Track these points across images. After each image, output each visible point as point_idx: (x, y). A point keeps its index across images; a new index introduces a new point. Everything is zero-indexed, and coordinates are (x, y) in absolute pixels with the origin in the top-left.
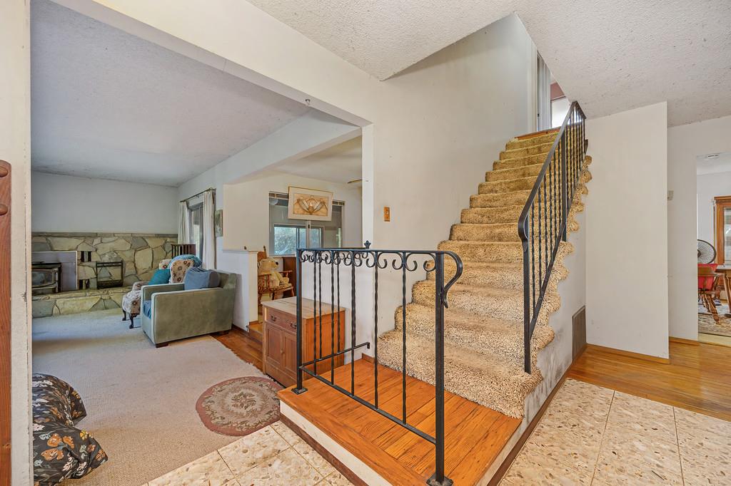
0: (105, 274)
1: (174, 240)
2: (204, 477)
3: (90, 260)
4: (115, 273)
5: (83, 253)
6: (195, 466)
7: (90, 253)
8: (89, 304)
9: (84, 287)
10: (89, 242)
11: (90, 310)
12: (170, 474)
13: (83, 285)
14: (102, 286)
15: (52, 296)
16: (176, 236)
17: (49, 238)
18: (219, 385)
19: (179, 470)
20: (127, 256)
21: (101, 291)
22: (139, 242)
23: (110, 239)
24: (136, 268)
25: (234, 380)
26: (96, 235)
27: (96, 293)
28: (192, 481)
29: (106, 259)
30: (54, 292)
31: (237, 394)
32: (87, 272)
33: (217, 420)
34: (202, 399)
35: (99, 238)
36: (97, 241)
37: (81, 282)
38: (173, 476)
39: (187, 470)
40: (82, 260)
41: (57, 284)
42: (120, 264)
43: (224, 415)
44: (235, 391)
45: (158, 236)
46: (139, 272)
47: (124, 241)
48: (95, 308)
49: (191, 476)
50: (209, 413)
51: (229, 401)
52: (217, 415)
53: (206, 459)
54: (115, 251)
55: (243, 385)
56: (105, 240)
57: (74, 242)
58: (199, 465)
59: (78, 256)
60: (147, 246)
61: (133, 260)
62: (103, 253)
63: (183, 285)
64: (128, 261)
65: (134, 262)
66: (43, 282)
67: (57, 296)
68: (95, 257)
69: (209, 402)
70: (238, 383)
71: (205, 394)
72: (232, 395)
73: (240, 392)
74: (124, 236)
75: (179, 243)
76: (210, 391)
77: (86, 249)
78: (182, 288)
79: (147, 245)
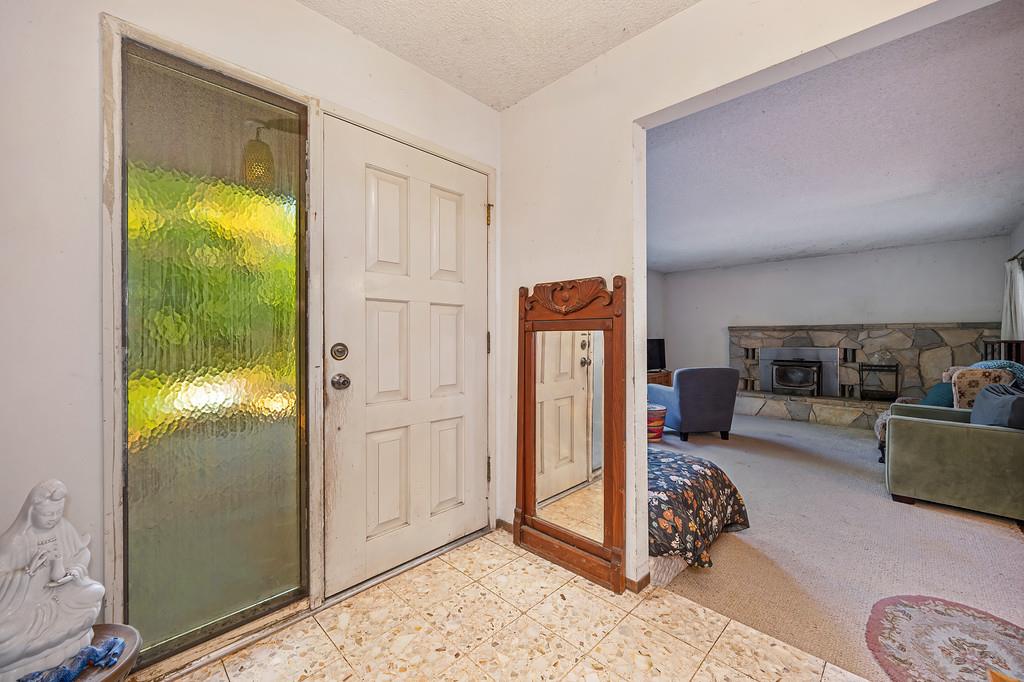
0: (873, 381)
1: (995, 332)
2: (781, 669)
3: (854, 360)
4: (888, 381)
5: (845, 350)
6: (785, 651)
7: (854, 351)
8: (849, 418)
9: (847, 394)
10: (852, 336)
11: (850, 426)
12: (754, 631)
13: (846, 392)
14: (866, 396)
15: (809, 399)
16: (998, 326)
17: (810, 332)
18: (946, 603)
19: (765, 636)
20: (907, 358)
21: (864, 404)
22: (926, 336)
23: (881, 333)
24: (921, 377)
25: (987, 616)
26: (861, 327)
27: (857, 404)
28: (766, 658)
29: (875, 360)
30: (812, 394)
31: (969, 639)
32: (851, 376)
33: (889, 642)
34: (895, 601)
35: (866, 332)
36: (863, 335)
37: (843, 387)
38: (755, 636)
39: (773, 645)
40: (845, 359)
41: (815, 386)
42: (894, 369)
43: (909, 646)
44: (973, 632)
45: (964, 326)
46: (927, 386)
47: (901, 335)
48: (855, 424)
49: (769, 655)
50: (887, 625)
51: (941, 638)
52: (897, 637)
53: (803, 657)
54: (887, 350)
55: (1003, 638)
56: (874, 333)
57: (836, 337)
58: (788, 653)
59: (839, 354)
60: (942, 343)
61: (916, 363)
62: (872, 352)
63: (970, 413)
64: (908, 366)
65: (918, 367)
66: (801, 383)
67: (814, 400)
68: (861, 358)
69: (904, 612)
70: (992, 626)
71: (908, 598)
72: (957, 634)
73: (981, 642)
74: (903, 328)
75: (1002, 339)
76: (919, 600)
77: (850, 346)
78: (966, 418)
79: (942, 340)
